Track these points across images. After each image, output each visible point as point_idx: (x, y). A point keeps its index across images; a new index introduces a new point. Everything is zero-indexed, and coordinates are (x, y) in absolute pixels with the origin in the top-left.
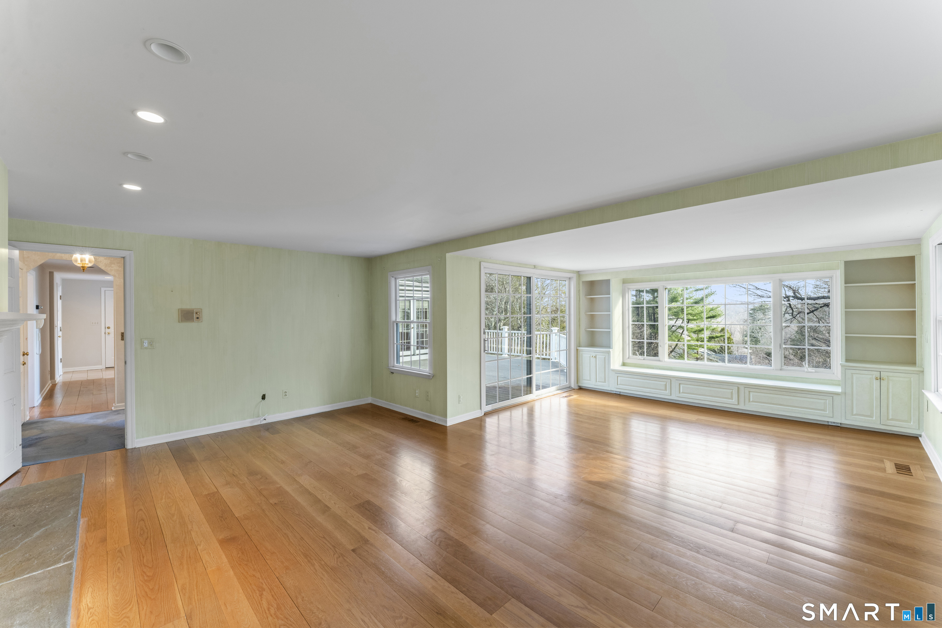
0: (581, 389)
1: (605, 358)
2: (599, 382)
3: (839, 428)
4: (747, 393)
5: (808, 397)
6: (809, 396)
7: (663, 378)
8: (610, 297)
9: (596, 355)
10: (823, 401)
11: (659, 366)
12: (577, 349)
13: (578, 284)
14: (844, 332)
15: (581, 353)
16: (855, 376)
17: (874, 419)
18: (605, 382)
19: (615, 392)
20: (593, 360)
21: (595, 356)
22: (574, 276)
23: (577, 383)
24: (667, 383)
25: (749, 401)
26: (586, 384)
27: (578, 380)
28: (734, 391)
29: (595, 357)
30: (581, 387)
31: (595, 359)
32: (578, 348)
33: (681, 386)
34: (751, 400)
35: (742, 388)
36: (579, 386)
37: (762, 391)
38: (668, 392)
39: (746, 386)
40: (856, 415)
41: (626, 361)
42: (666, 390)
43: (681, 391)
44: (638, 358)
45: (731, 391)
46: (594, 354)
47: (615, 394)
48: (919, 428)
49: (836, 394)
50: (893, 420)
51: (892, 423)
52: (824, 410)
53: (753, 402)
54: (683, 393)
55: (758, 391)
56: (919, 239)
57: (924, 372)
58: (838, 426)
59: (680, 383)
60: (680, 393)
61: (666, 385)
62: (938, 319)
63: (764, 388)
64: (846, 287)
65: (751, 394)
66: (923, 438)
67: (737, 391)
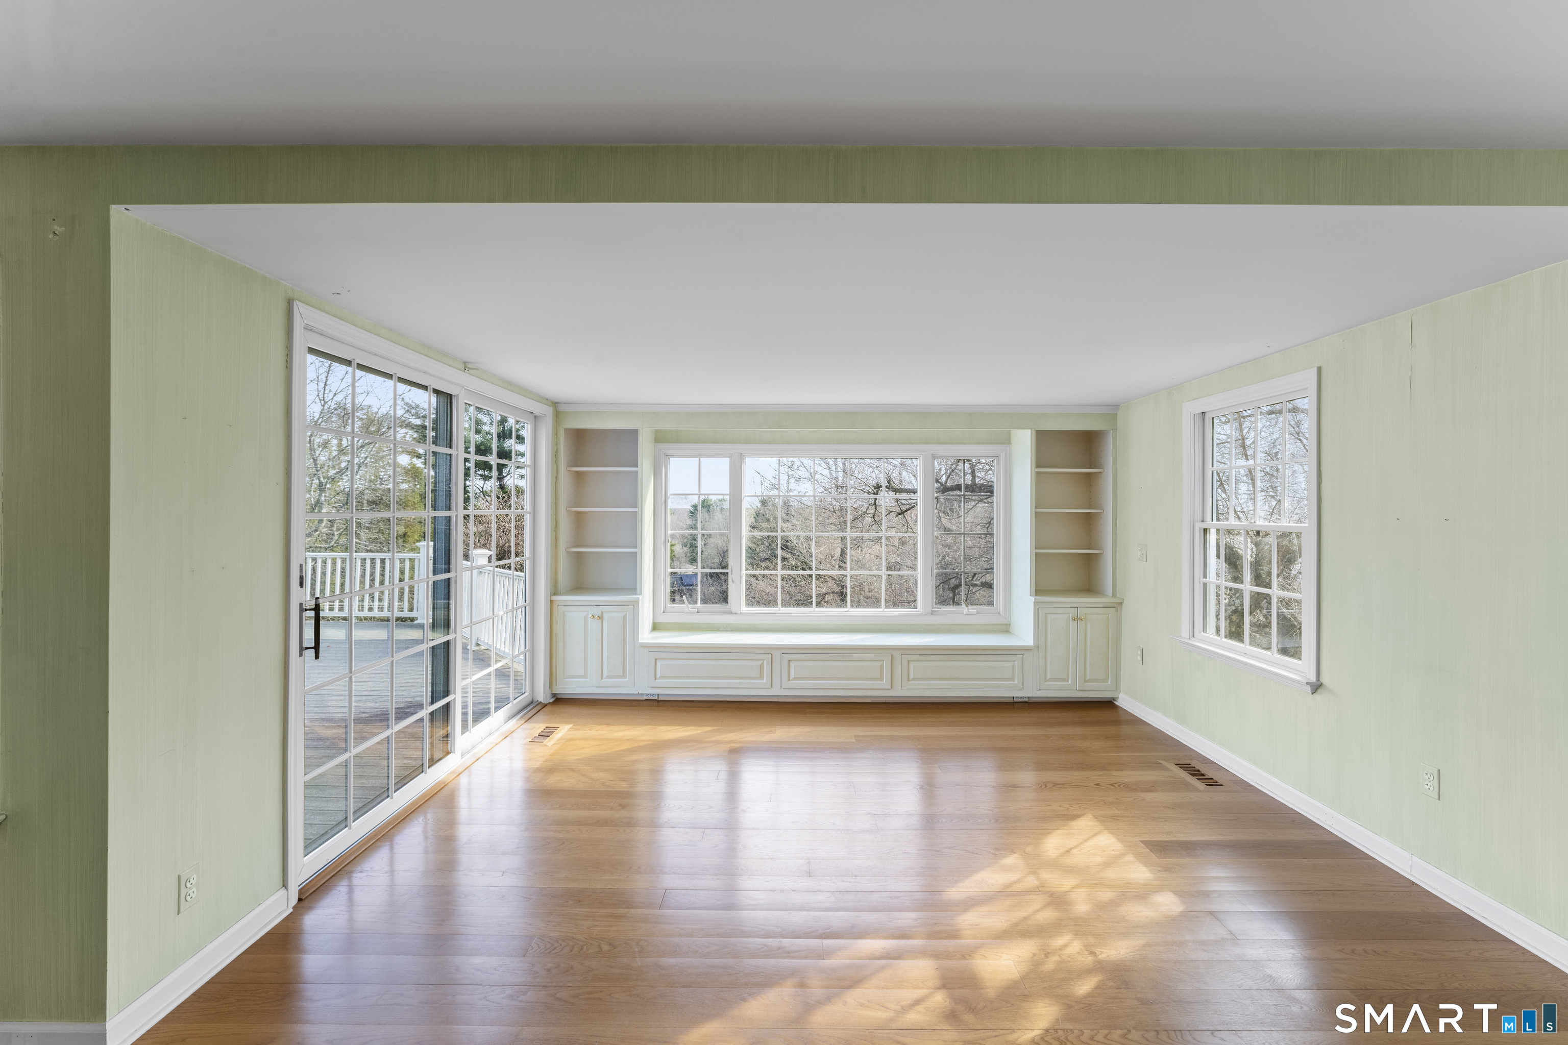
0: (559, 701)
1: (624, 618)
2: (608, 677)
3: (1027, 704)
4: (905, 664)
5: (992, 660)
6: (993, 658)
7: (757, 651)
8: (636, 472)
9: (602, 613)
10: (1010, 664)
11: (729, 624)
12: (551, 601)
13: (556, 434)
14: (1034, 546)
15: (561, 609)
16: (1049, 616)
17: (1070, 682)
18: (624, 676)
19: (645, 698)
20: (594, 625)
21: (600, 616)
22: (548, 411)
23: (551, 687)
24: (763, 663)
25: (908, 680)
26: (572, 687)
27: (551, 679)
28: (886, 663)
29: (601, 618)
30: (559, 697)
31: (598, 622)
32: (555, 598)
33: (792, 665)
34: (912, 676)
35: (897, 655)
36: (554, 695)
37: (929, 657)
38: (766, 680)
39: (903, 652)
40: (1052, 680)
41: (659, 620)
42: (761, 677)
43: (792, 676)
44: (686, 610)
45: (879, 664)
46: (597, 611)
47: (647, 700)
48: (1117, 688)
49: (1027, 649)
50: (1090, 681)
51: (1090, 685)
52: (1012, 679)
53: (914, 679)
54: (795, 679)
55: (921, 658)
56: (1117, 406)
57: (1124, 605)
58: (1026, 702)
59: (789, 659)
60: (789, 680)
61: (762, 666)
62: (1199, 526)
63: (932, 652)
64: (1037, 473)
65: (912, 665)
66: (1125, 702)
67: (890, 662)
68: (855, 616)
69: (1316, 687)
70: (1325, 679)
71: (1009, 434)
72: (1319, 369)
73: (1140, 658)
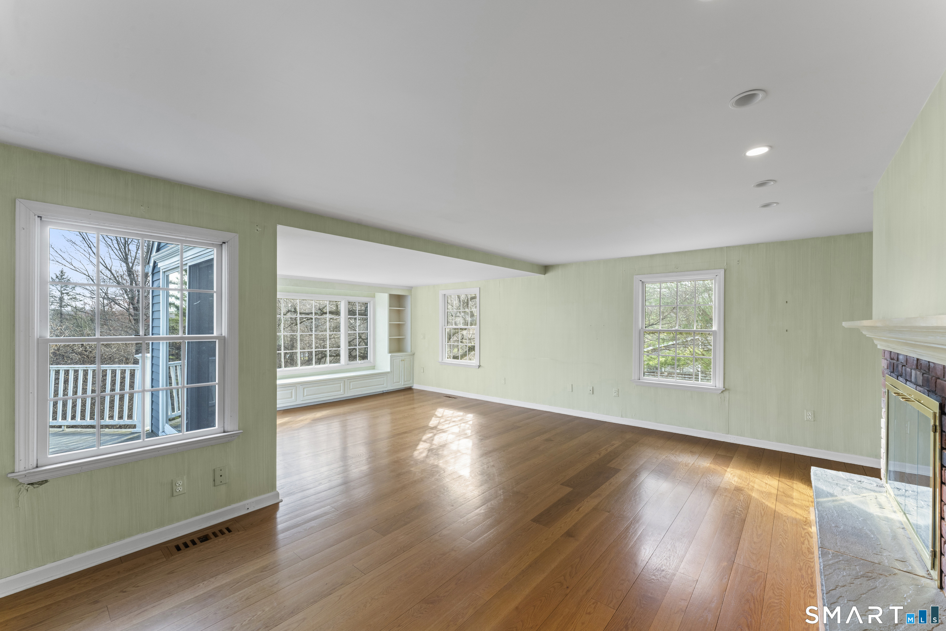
4: (349, 383)
6: (378, 377)
7: (290, 386)
10: (383, 379)
14: (389, 336)
16: (394, 360)
24: (292, 391)
25: (350, 390)
28: (340, 384)
33: (305, 390)
35: (346, 380)
37: (357, 380)
40: (395, 383)
42: (292, 397)
43: (305, 395)
48: (413, 383)
49: (388, 373)
50: (406, 381)
51: (406, 383)
52: (383, 384)
53: (352, 389)
54: (307, 395)
55: (355, 380)
56: (412, 287)
57: (415, 355)
58: (387, 392)
59: (304, 387)
60: (304, 397)
61: (292, 393)
62: (444, 327)
63: (358, 378)
64: (390, 309)
65: (351, 383)
66: (416, 386)
67: (343, 383)
68: (318, 368)
69: (479, 366)
70: (481, 365)
71: (374, 294)
72: (480, 288)
73: (422, 371)
